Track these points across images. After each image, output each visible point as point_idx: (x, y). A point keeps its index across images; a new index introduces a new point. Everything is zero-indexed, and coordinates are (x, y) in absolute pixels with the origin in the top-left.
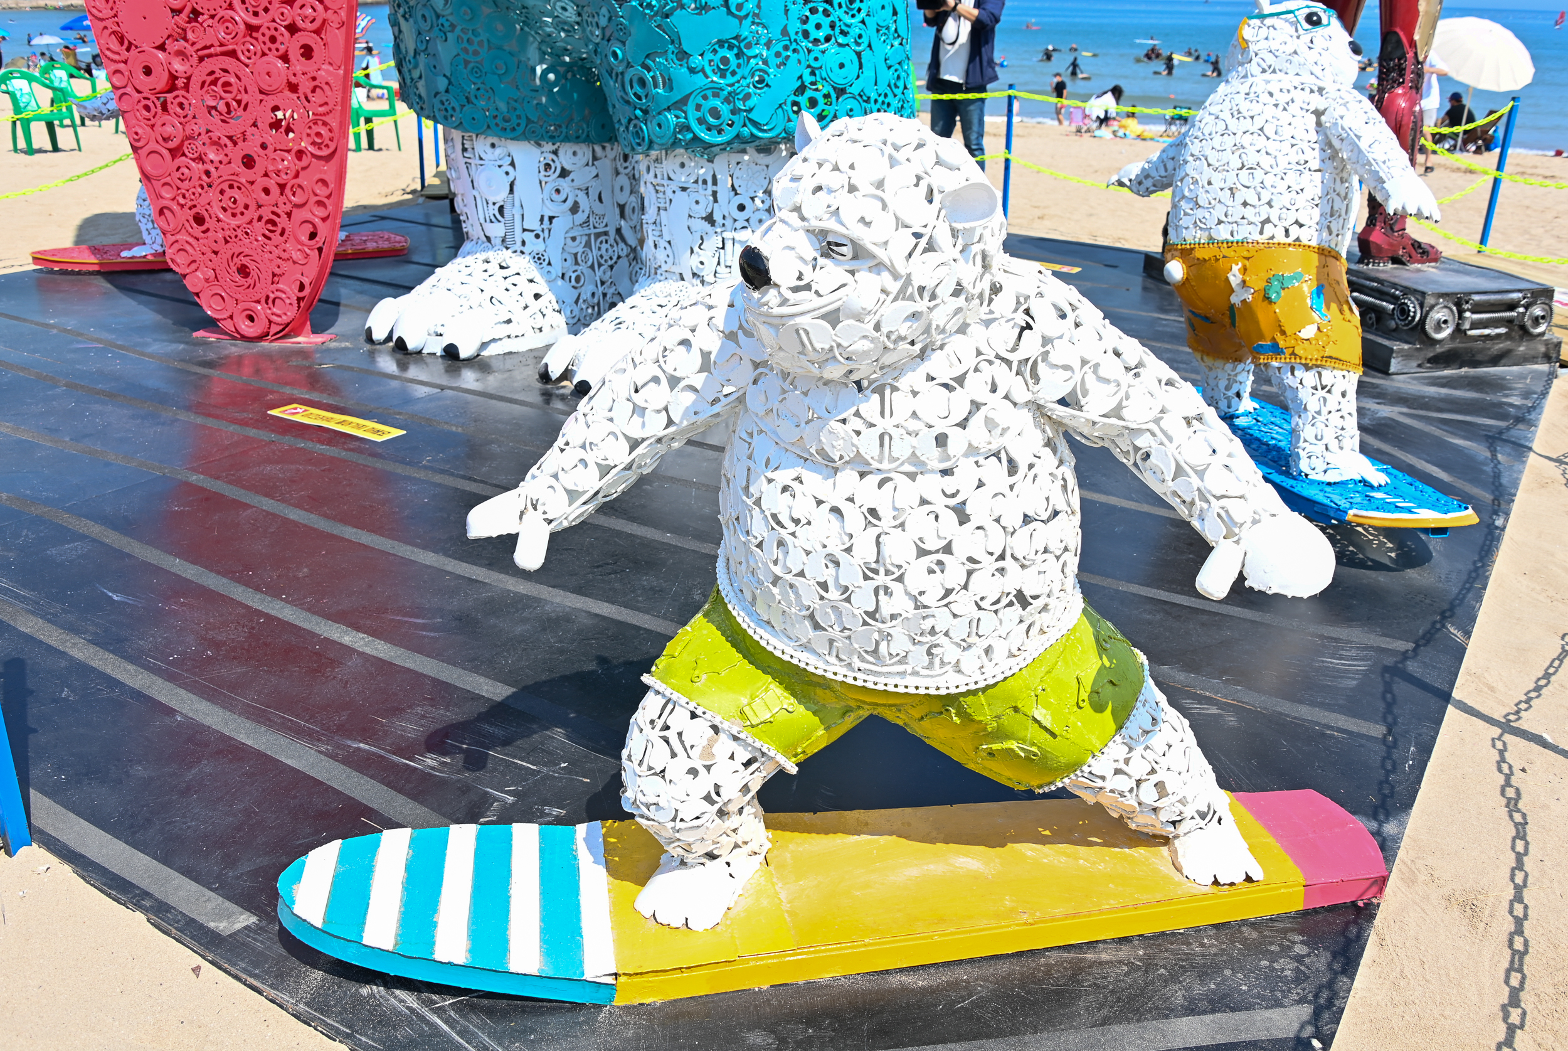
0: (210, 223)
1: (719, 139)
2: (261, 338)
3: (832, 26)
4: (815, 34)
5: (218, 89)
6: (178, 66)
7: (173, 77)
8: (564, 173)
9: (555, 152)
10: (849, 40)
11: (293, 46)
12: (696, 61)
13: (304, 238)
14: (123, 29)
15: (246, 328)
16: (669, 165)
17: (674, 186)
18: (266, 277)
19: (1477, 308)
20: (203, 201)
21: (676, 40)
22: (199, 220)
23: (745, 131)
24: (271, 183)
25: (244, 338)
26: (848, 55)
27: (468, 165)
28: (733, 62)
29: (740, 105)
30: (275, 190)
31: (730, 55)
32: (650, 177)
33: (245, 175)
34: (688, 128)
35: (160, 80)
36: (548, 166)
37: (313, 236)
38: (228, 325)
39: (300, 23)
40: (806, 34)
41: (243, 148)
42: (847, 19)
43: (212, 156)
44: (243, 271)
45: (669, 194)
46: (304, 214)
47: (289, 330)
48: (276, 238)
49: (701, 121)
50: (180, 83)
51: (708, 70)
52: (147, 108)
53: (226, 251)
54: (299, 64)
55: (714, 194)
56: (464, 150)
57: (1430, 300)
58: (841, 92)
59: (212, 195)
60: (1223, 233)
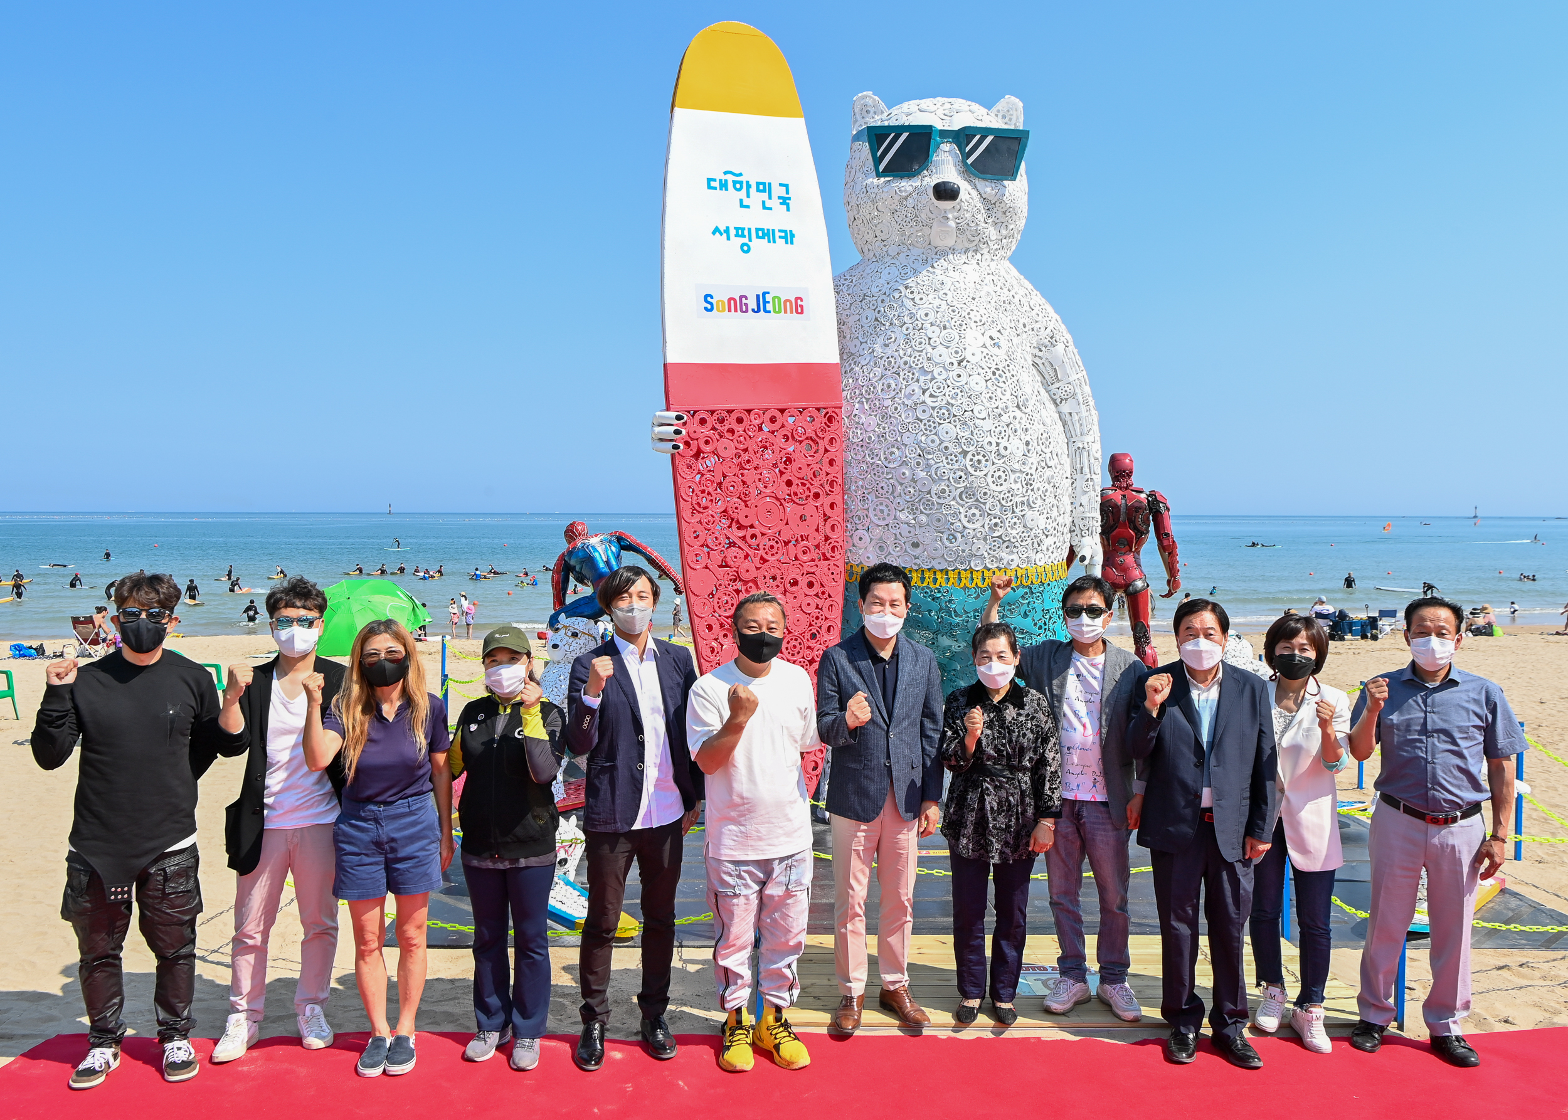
37: (815, 769)
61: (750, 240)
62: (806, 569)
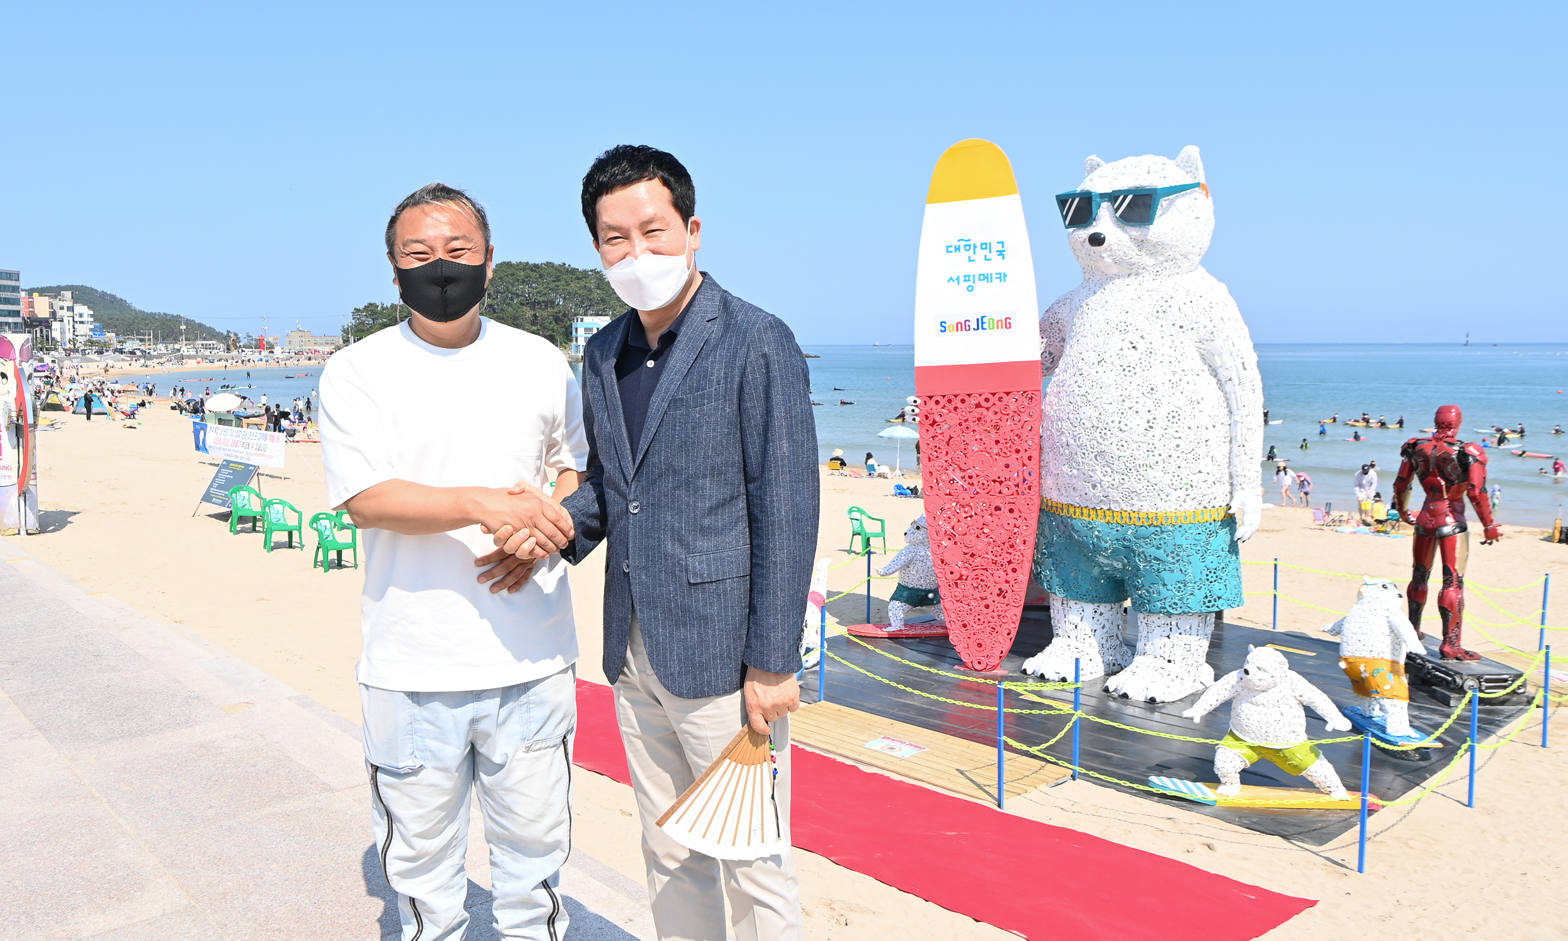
0: (969, 627)
1: (1177, 612)
2: (982, 670)
3: (1217, 577)
4: (1211, 580)
5: (979, 581)
6: (964, 572)
7: (961, 576)
8: (1101, 614)
9: (1098, 606)
10: (1222, 581)
11: (1009, 568)
12: (1169, 587)
13: (1005, 635)
14: (944, 558)
15: (977, 667)
16: (1154, 618)
17: (1155, 625)
18: (988, 648)
19: (1487, 681)
20: (968, 619)
21: (1162, 580)
22: (964, 626)
23: (1186, 610)
24: (995, 614)
25: (975, 670)
26: (1222, 586)
27: (1064, 609)
28: (1183, 588)
29: (1185, 601)
30: (996, 617)
31: (1181, 585)
32: (1145, 621)
33: (985, 611)
34: (1165, 608)
35: (956, 576)
36: (1096, 612)
37: (1009, 634)
38: (970, 665)
39: (1013, 561)
40: (1208, 580)
41: (985, 602)
42: (1222, 575)
43: (973, 604)
44: (980, 645)
45: (1153, 628)
46: (1007, 626)
47: (994, 667)
48: (994, 634)
49: (1170, 606)
50: (964, 578)
51: (1174, 590)
52: (949, 586)
53: (974, 638)
54: (1011, 574)
55: (1171, 629)
56: (1063, 604)
57: (1465, 677)
58: (1219, 598)
59: (972, 617)
60: (1357, 654)
61: (974, 283)
62: (1008, 499)
